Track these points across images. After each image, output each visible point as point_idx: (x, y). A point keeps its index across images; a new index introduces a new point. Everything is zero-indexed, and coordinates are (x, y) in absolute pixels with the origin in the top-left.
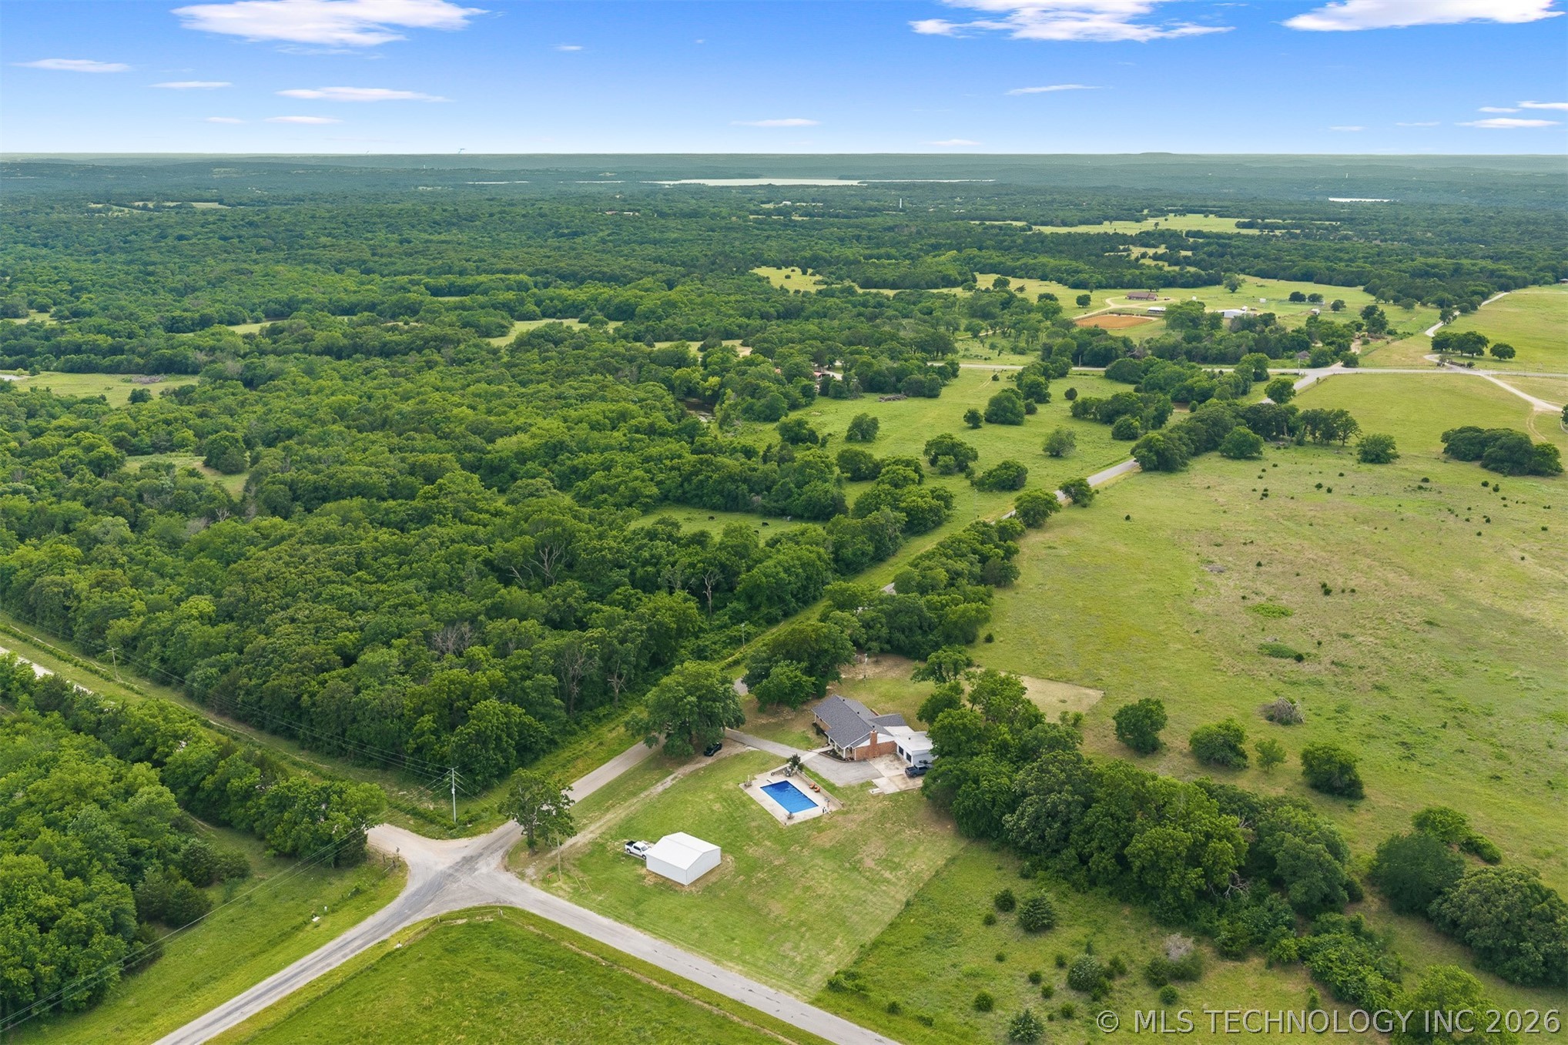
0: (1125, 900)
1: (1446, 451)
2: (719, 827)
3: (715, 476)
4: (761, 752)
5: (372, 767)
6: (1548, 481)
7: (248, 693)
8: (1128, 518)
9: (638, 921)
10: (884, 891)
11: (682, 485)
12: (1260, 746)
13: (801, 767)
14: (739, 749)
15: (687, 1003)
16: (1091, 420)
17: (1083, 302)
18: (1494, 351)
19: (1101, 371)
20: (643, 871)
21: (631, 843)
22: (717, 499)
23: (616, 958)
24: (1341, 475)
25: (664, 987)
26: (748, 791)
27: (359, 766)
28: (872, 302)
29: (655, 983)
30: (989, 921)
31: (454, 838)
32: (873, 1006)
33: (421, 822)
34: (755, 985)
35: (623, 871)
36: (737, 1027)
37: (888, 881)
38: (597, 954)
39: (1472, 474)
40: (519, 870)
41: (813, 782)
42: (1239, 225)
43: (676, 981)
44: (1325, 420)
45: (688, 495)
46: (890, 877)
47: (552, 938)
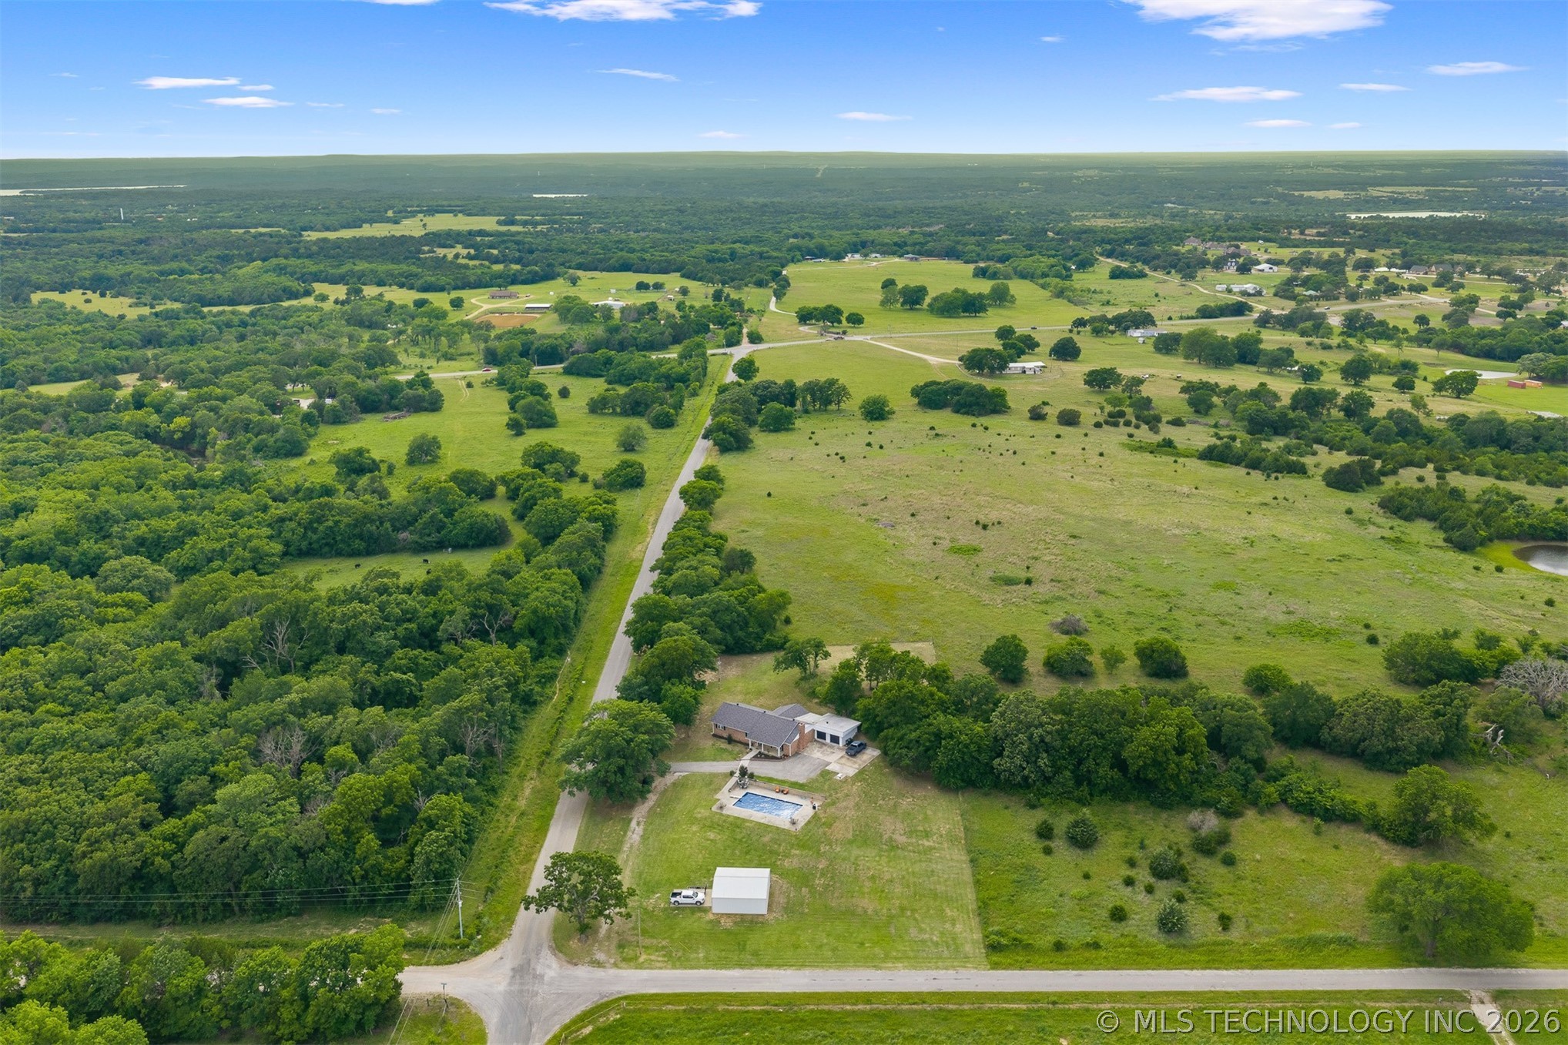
0: (1126, 800)
1: (919, 403)
2: (733, 854)
3: (346, 520)
4: (694, 774)
5: (281, 918)
6: (1001, 416)
7: (37, 882)
8: (769, 495)
9: (758, 960)
10: (939, 857)
11: (304, 536)
12: (1104, 654)
13: (752, 776)
14: (669, 779)
15: (896, 1012)
16: (610, 414)
17: (457, 304)
18: (849, 320)
19: (559, 367)
20: (710, 917)
21: (675, 895)
22: (358, 544)
23: (789, 1000)
24: (870, 433)
25: (861, 1007)
26: (724, 812)
27: (262, 921)
28: (236, 320)
29: (848, 1007)
30: (1048, 851)
31: (476, 954)
32: (1039, 951)
33: (416, 952)
34: (934, 973)
35: (689, 923)
36: (961, 1014)
37: (931, 849)
38: (767, 1004)
39: (944, 419)
40: (588, 959)
41: (778, 787)
42: (499, 223)
43: (867, 997)
44: (821, 389)
45: (315, 546)
46: (931, 844)
47: (704, 1007)
